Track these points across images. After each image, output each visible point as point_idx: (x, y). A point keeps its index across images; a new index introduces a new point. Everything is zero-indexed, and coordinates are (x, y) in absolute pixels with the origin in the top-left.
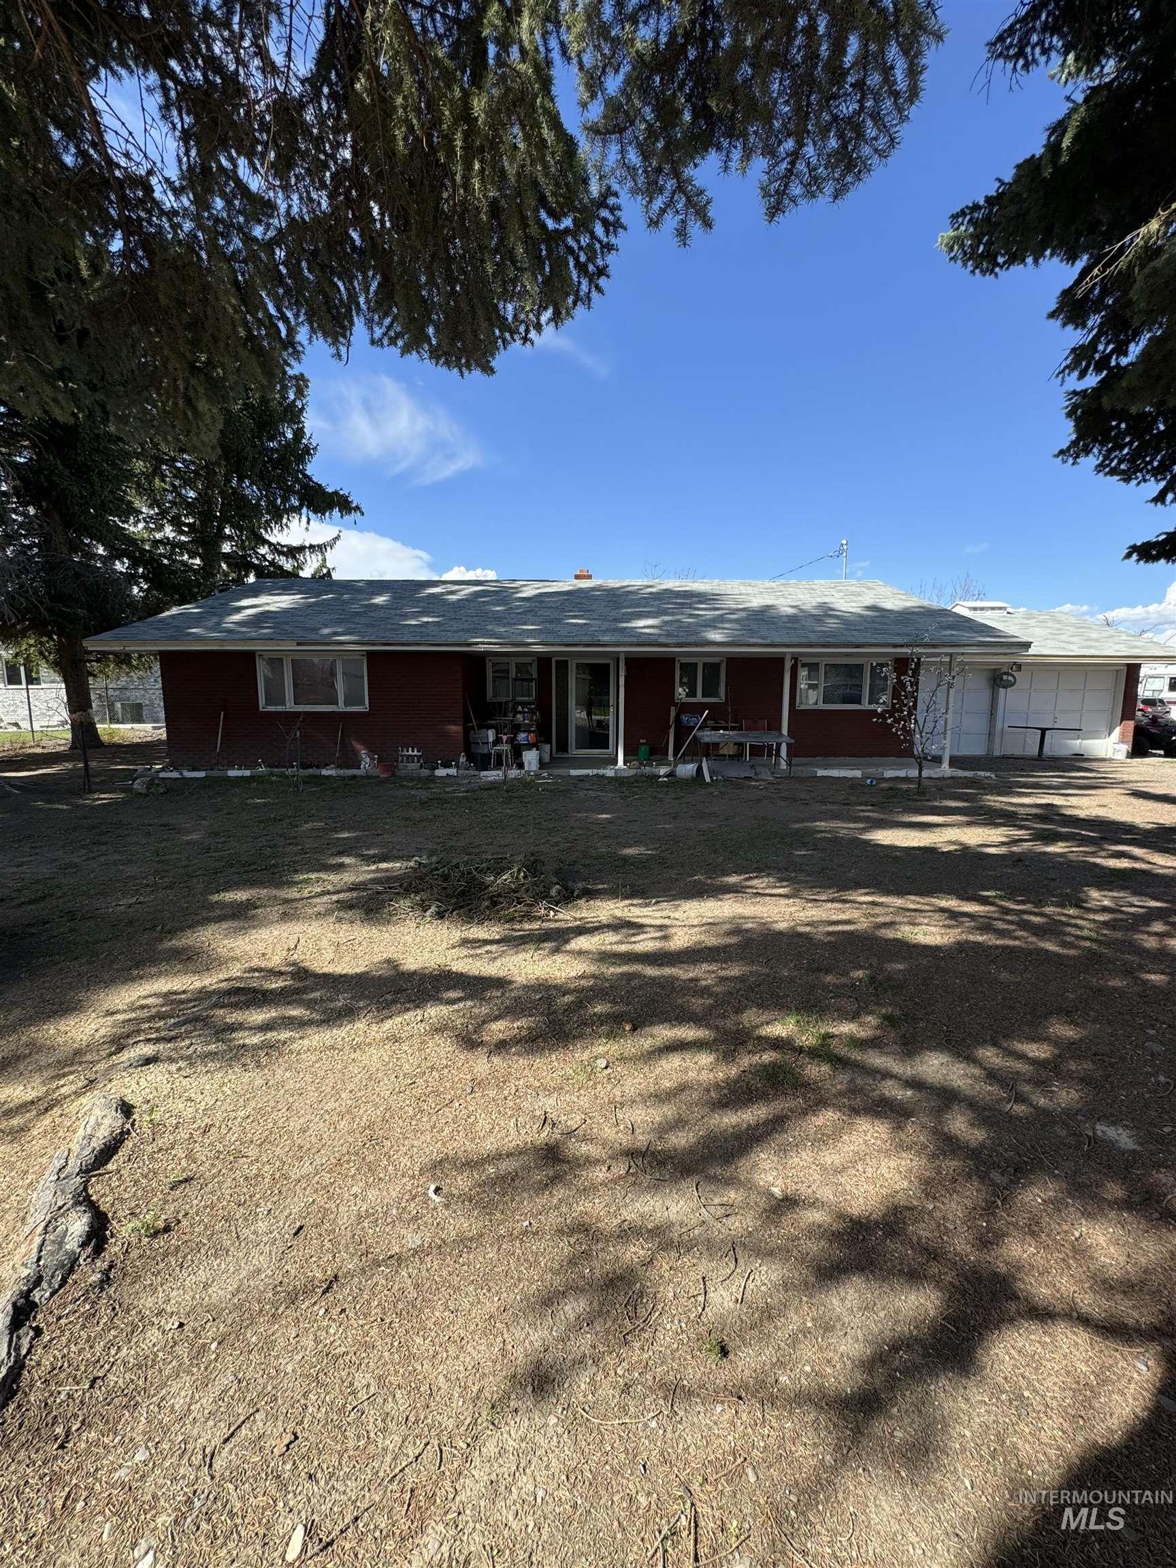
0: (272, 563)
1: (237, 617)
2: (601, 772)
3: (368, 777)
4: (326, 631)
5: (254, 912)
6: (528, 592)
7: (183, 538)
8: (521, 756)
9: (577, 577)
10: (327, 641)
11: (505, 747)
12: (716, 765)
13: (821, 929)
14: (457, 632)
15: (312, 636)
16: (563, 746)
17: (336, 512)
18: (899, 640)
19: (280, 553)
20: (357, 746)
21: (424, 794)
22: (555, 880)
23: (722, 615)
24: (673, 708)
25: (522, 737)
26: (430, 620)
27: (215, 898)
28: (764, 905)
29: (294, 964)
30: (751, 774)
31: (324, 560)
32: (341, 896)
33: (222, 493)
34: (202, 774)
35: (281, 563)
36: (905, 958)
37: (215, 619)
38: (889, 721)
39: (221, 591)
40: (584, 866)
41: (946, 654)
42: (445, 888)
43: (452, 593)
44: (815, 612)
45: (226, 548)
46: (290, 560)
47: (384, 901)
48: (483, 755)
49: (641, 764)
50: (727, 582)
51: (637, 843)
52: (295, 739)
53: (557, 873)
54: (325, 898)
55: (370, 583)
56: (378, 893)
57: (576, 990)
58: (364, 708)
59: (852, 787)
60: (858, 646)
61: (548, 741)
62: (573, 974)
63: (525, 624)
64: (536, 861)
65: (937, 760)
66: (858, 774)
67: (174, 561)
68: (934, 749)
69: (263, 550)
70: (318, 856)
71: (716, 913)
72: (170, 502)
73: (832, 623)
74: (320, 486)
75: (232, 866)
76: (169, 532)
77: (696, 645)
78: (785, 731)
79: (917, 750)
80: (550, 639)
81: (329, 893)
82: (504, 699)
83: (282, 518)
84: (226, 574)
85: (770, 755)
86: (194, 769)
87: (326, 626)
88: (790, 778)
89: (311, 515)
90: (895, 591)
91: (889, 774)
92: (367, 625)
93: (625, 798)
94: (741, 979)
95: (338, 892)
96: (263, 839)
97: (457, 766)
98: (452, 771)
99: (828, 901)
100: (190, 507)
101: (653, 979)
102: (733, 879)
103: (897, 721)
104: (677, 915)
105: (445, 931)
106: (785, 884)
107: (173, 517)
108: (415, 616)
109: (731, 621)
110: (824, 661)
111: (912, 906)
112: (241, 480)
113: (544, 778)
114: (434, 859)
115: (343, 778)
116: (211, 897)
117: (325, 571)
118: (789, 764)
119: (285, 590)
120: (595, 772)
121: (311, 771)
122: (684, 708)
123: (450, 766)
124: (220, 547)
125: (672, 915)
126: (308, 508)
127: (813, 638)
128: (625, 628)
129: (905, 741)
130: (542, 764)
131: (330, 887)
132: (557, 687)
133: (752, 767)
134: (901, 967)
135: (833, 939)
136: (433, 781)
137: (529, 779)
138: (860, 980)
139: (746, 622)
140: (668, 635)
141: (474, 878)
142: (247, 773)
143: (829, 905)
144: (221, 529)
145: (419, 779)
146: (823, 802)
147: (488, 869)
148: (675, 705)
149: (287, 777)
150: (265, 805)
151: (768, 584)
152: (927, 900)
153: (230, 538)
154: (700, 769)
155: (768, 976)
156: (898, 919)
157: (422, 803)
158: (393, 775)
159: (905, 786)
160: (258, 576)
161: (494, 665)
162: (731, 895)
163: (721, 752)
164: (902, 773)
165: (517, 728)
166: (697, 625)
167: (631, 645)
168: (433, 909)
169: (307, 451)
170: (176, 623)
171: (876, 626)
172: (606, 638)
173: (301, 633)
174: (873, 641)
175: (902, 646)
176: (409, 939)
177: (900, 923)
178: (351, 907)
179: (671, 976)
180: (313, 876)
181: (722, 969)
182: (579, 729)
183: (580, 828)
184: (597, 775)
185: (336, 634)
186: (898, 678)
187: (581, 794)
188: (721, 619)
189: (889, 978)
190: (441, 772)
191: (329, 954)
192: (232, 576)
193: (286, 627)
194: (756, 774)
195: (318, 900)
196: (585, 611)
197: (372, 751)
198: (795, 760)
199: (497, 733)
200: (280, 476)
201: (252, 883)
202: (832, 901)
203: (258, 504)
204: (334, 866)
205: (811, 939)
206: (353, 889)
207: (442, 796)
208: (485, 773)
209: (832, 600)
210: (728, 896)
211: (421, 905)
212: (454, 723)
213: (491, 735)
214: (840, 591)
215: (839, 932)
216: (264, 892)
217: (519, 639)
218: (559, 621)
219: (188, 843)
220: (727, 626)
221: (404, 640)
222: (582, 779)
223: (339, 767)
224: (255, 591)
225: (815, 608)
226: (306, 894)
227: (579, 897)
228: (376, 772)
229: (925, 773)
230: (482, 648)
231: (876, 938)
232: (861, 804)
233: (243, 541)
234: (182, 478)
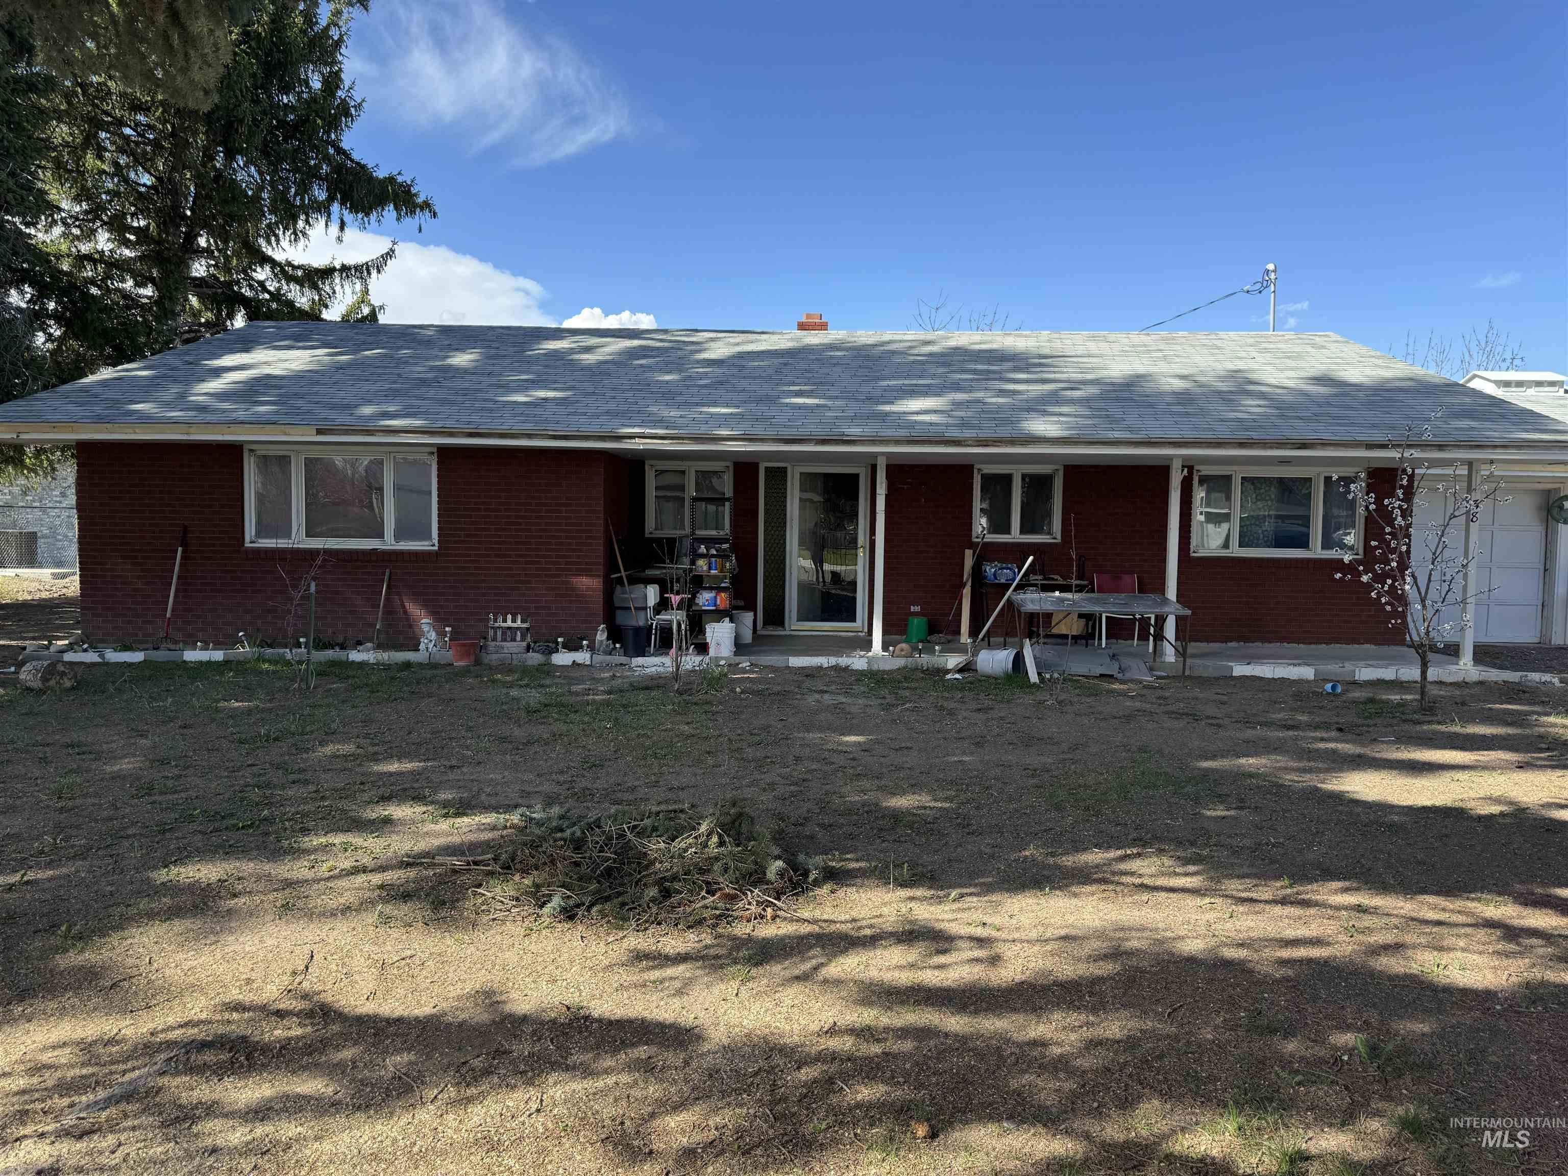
0: (276, 296)
1: (214, 385)
2: (843, 661)
3: (432, 665)
4: (367, 410)
5: (232, 903)
6: (719, 350)
7: (127, 253)
8: (702, 632)
9: (802, 327)
10: (371, 425)
11: (676, 618)
12: (1050, 653)
13: (1267, 953)
14: (598, 416)
15: (342, 418)
16: (775, 616)
17: (390, 212)
18: (1378, 436)
19: (290, 279)
20: (415, 610)
21: (533, 697)
22: (776, 851)
23: (1055, 393)
24: (968, 553)
25: (705, 599)
26: (551, 394)
27: (162, 876)
28: (1157, 906)
29: (305, 996)
30: (1113, 670)
31: (366, 291)
32: (391, 876)
33: (199, 178)
34: (137, 657)
35: (290, 296)
36: (1426, 1011)
37: (175, 389)
38: (1365, 578)
39: (187, 342)
40: (823, 826)
41: (1463, 462)
42: (577, 864)
43: (588, 349)
44: (1223, 386)
45: (199, 269)
46: (306, 290)
47: (464, 888)
48: (637, 630)
49: (914, 649)
50: (1065, 334)
51: (915, 787)
52: (306, 598)
53: (778, 837)
54: (360, 879)
55: (446, 331)
56: (455, 872)
57: (820, 1058)
58: (430, 544)
59: (1298, 696)
60: (1303, 446)
61: (751, 606)
62: (814, 1027)
63: (715, 404)
64: (740, 815)
65: (1452, 651)
66: (1307, 673)
67: (108, 290)
68: (1446, 631)
69: (262, 274)
70: (343, 804)
71: (1071, 919)
72: (108, 192)
73: (1253, 407)
74: (363, 167)
75: (191, 819)
76: (103, 241)
77: (1012, 442)
78: (1172, 592)
79: (1417, 630)
80: (759, 431)
81: (364, 870)
82: (676, 533)
83: (295, 219)
84: (196, 314)
85: (1144, 637)
86: (126, 648)
87: (369, 402)
88: (1182, 678)
89: (348, 217)
90: (1364, 350)
91: (1366, 674)
92: (443, 402)
93: (888, 707)
94: (1130, 1043)
95: (382, 869)
96: (247, 772)
97: (592, 648)
98: (582, 657)
99: (1275, 902)
100: (143, 201)
101: (963, 1040)
102: (1095, 857)
103: (1380, 578)
104: (996, 920)
105: (577, 943)
106: (1192, 868)
107: (113, 218)
108: (524, 387)
109: (1072, 402)
110: (1238, 474)
111: (1432, 915)
112: (230, 156)
113: (744, 671)
114: (556, 810)
115: (388, 667)
116: (153, 875)
117: (366, 311)
118: (1182, 653)
119: (298, 340)
120: (833, 661)
121: (330, 654)
122: (987, 552)
123: (577, 648)
124: (188, 267)
125: (989, 921)
126: (343, 203)
127: (1223, 432)
128: (887, 414)
129: (1395, 614)
130: (740, 647)
131: (366, 860)
132: (767, 511)
133: (1113, 657)
134: (1422, 1027)
135: (1290, 973)
136: (548, 674)
137: (717, 671)
138: (1351, 1051)
139: (1102, 405)
140: (964, 424)
141: (628, 846)
142: (218, 655)
143: (1278, 910)
144: (191, 237)
145: (525, 671)
146: (1248, 723)
147: (655, 829)
148: (972, 545)
149: (288, 663)
150: (249, 712)
151: (1137, 338)
152: (1458, 904)
153: (208, 252)
154: (1019, 660)
155: (1177, 1038)
156: (1409, 938)
157: (530, 711)
158: (478, 662)
159: (1395, 697)
160: (252, 316)
161: (659, 473)
162: (1094, 888)
163: (1055, 631)
164: (1388, 674)
165: (697, 583)
166: (1013, 408)
167: (898, 442)
168: (556, 901)
169: (345, 110)
170: (109, 395)
171: (1334, 411)
172: (854, 431)
173: (325, 413)
174: (1326, 436)
175: (1383, 446)
176: (511, 956)
177: (1414, 947)
178: (406, 896)
179: (995, 1035)
180: (337, 839)
181: (1088, 1024)
182: (803, 587)
183: (813, 759)
184: (836, 668)
185: (386, 415)
186: (1379, 501)
187: (811, 699)
188: (1054, 398)
189: (1404, 1050)
190: (563, 658)
191: (366, 982)
192: (207, 316)
193: (300, 403)
194: (1121, 670)
195: (344, 883)
196: (818, 386)
197: (440, 619)
198: (1194, 647)
199: (663, 591)
200: (296, 150)
201: (229, 851)
202: (1283, 902)
203: (257, 198)
204: (372, 822)
205: (1251, 972)
206: (409, 865)
207: (566, 699)
208: (639, 660)
209: (1252, 365)
210: (1088, 889)
211: (534, 895)
212: (587, 573)
213: (652, 594)
214: (1266, 350)
215: (1301, 961)
216: (248, 867)
217: (703, 429)
218: (771, 400)
219: (116, 777)
220: (1065, 409)
221: (504, 428)
222: (810, 673)
223: (379, 647)
224: (245, 343)
225: (1222, 379)
226: (323, 870)
227: (817, 883)
228: (448, 656)
229: (1433, 673)
230: (639, 445)
231: (1372, 974)
232: (1317, 727)
233: (227, 258)
234: (133, 154)
